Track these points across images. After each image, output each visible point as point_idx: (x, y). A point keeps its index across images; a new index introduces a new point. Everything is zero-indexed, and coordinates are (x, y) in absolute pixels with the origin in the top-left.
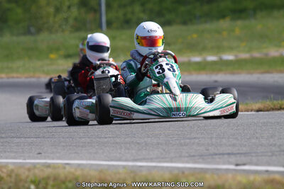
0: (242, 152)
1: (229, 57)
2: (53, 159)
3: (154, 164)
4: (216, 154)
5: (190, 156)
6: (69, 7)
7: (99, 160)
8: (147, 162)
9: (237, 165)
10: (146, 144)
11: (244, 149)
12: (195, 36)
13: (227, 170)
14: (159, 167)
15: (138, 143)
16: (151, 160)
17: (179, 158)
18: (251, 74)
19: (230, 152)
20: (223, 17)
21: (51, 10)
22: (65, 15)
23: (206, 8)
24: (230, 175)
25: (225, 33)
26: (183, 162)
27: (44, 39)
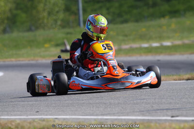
0: (175, 108)
1: (167, 43)
2: (47, 115)
3: (115, 117)
4: (158, 110)
5: (140, 111)
6: (58, 12)
7: (78, 115)
8: (110, 116)
9: (172, 117)
10: (111, 104)
11: (177, 105)
12: (144, 30)
13: (166, 120)
14: (118, 119)
15: (105, 104)
16: (114, 114)
17: (133, 113)
18: (183, 54)
19: (167, 108)
20: (163, 16)
21: (45, 14)
22: (55, 17)
23: (151, 10)
24: (167, 124)
25: (165, 28)
26: (136, 116)
27: (40, 34)
